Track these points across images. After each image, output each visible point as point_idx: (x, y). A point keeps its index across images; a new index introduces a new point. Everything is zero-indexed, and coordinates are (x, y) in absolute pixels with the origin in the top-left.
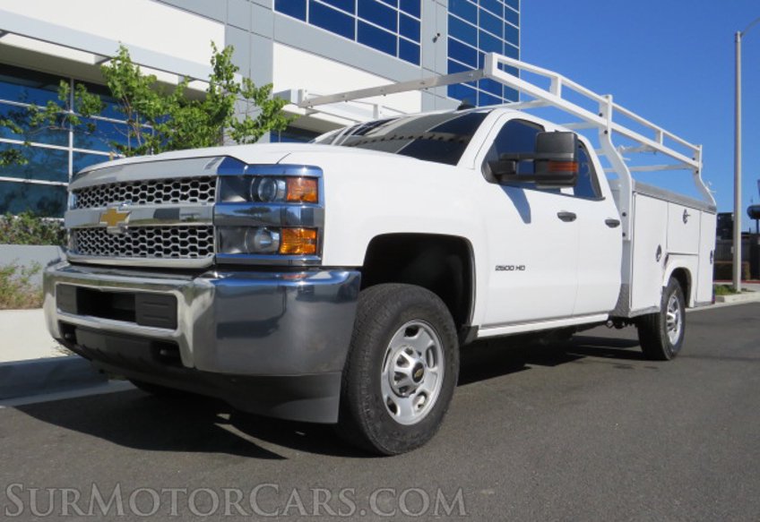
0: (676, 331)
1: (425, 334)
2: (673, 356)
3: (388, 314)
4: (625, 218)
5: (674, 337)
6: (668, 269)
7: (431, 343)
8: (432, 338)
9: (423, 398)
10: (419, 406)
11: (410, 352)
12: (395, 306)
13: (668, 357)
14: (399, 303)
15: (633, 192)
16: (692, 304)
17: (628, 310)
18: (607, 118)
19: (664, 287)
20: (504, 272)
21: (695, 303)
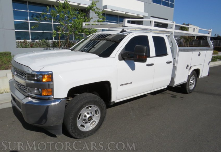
0: (193, 85)
1: (94, 107)
2: (190, 93)
3: (78, 106)
4: (175, 59)
5: (192, 87)
6: (191, 70)
7: (96, 109)
8: (96, 108)
9: (94, 122)
10: (93, 124)
11: (88, 113)
12: (81, 104)
13: (188, 93)
14: (82, 103)
15: (178, 52)
16: (200, 77)
17: (173, 85)
18: (173, 29)
19: (189, 76)
20: (124, 86)
21: (201, 77)
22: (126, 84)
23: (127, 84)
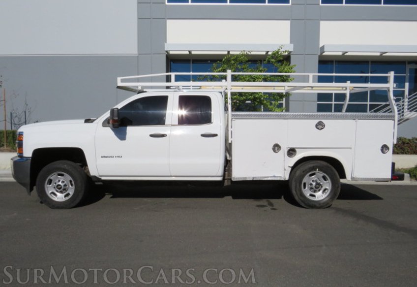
22: (111, 157)
23: (113, 157)
